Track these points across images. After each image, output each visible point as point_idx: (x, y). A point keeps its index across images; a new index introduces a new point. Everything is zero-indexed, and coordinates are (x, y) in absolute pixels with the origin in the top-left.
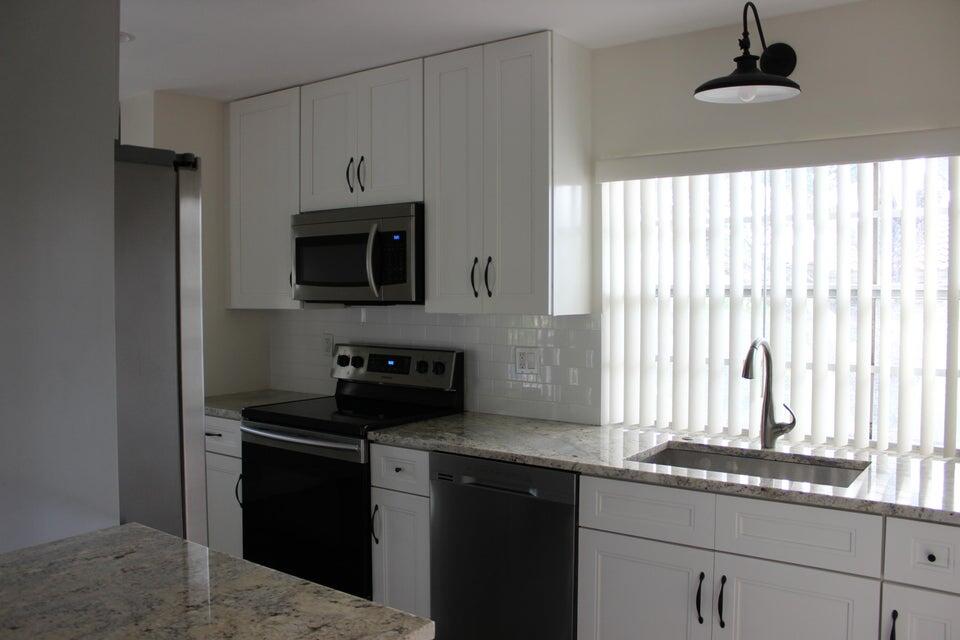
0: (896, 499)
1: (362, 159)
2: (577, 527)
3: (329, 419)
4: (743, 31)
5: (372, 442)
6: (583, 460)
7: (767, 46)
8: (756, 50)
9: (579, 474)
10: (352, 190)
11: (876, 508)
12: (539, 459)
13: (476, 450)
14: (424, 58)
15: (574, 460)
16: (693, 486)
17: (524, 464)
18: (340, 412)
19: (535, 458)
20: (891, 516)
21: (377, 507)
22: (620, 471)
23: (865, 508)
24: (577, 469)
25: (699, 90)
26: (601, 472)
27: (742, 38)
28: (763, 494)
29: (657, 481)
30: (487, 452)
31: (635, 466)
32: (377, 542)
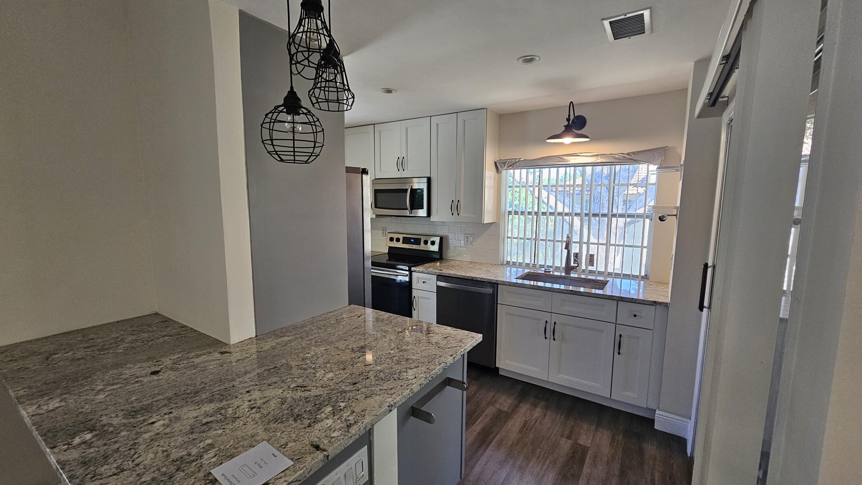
0: (620, 293)
1: (403, 158)
2: (497, 304)
3: (385, 262)
4: (568, 114)
5: (413, 271)
6: (500, 279)
7: (575, 116)
8: (572, 117)
9: (498, 284)
10: (399, 170)
11: (615, 298)
12: (482, 278)
13: (457, 275)
14: (431, 116)
15: (496, 279)
16: (544, 289)
17: (477, 281)
18: (389, 260)
19: (481, 278)
20: (620, 301)
21: (414, 297)
22: (515, 283)
23: (611, 298)
24: (498, 282)
25: (548, 139)
26: (507, 284)
27: (568, 117)
28: (571, 292)
29: (529, 287)
30: (461, 276)
31: (520, 281)
32: (414, 310)
